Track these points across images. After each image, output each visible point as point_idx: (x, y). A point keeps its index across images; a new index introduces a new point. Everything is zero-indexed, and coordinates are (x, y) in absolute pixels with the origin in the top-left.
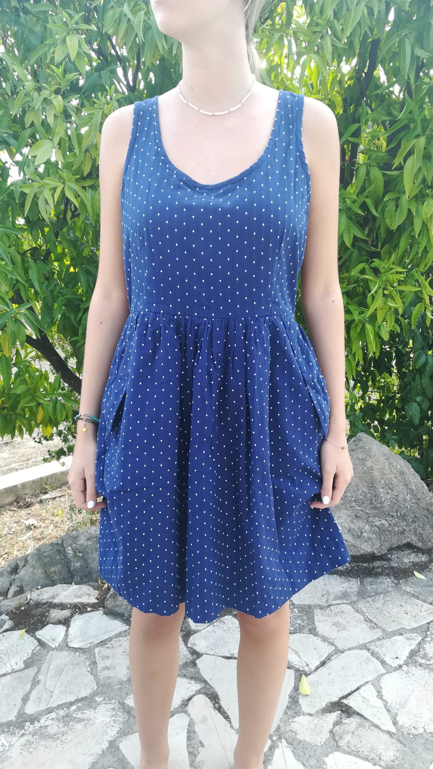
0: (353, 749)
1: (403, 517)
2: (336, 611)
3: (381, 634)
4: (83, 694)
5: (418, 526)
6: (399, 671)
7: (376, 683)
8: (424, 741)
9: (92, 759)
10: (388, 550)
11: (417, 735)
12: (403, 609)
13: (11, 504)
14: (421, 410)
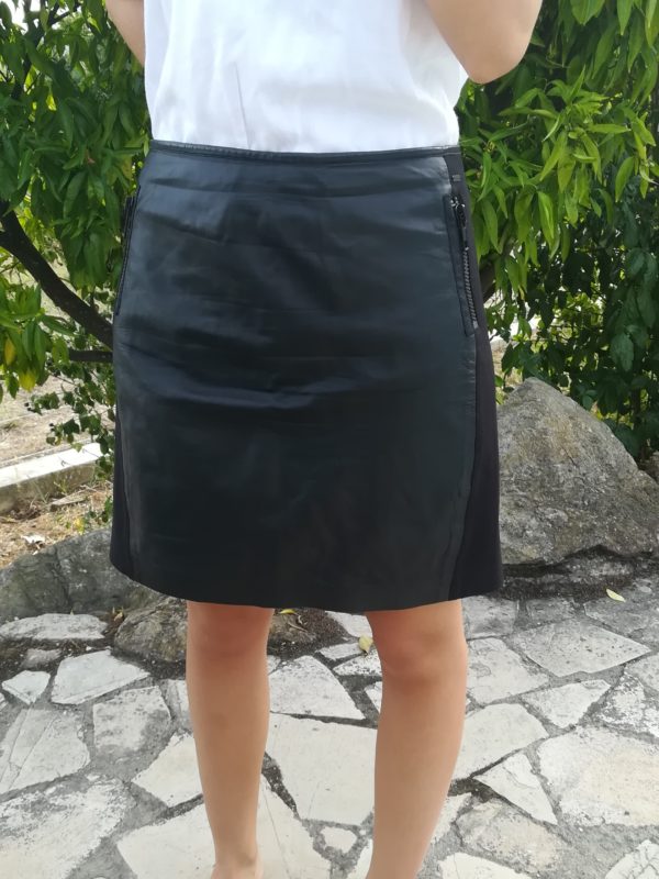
0: (487, 848)
1: (593, 507)
2: (478, 648)
3: (547, 680)
4: (68, 771)
5: (617, 520)
6: (571, 734)
7: (532, 753)
8: (601, 836)
9: (72, 865)
10: (566, 558)
11: (590, 828)
12: (585, 644)
13: (6, 513)
14: (636, 349)
